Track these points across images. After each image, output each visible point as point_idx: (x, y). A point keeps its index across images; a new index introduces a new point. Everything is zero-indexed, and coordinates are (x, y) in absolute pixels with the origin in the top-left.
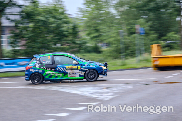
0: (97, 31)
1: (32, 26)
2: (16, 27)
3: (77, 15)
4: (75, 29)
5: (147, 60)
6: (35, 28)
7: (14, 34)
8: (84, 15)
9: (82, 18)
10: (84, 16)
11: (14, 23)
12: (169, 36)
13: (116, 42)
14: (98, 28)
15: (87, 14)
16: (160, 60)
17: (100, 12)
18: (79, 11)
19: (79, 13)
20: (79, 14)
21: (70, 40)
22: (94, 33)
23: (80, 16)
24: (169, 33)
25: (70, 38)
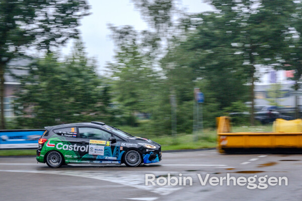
0: (133, 95)
1: (46, 86)
2: (23, 86)
3: (105, 72)
4: (107, 92)
5: (206, 139)
6: (49, 88)
7: (21, 96)
8: (115, 72)
9: (113, 76)
10: (116, 74)
11: (19, 80)
12: (234, 105)
13: (161, 112)
14: (133, 91)
15: (120, 72)
16: (229, 138)
17: (137, 69)
18: (107, 67)
19: (107, 69)
20: (107, 71)
21: (98, 107)
22: (128, 98)
23: (109, 73)
24: (235, 101)
25: (99, 105)
